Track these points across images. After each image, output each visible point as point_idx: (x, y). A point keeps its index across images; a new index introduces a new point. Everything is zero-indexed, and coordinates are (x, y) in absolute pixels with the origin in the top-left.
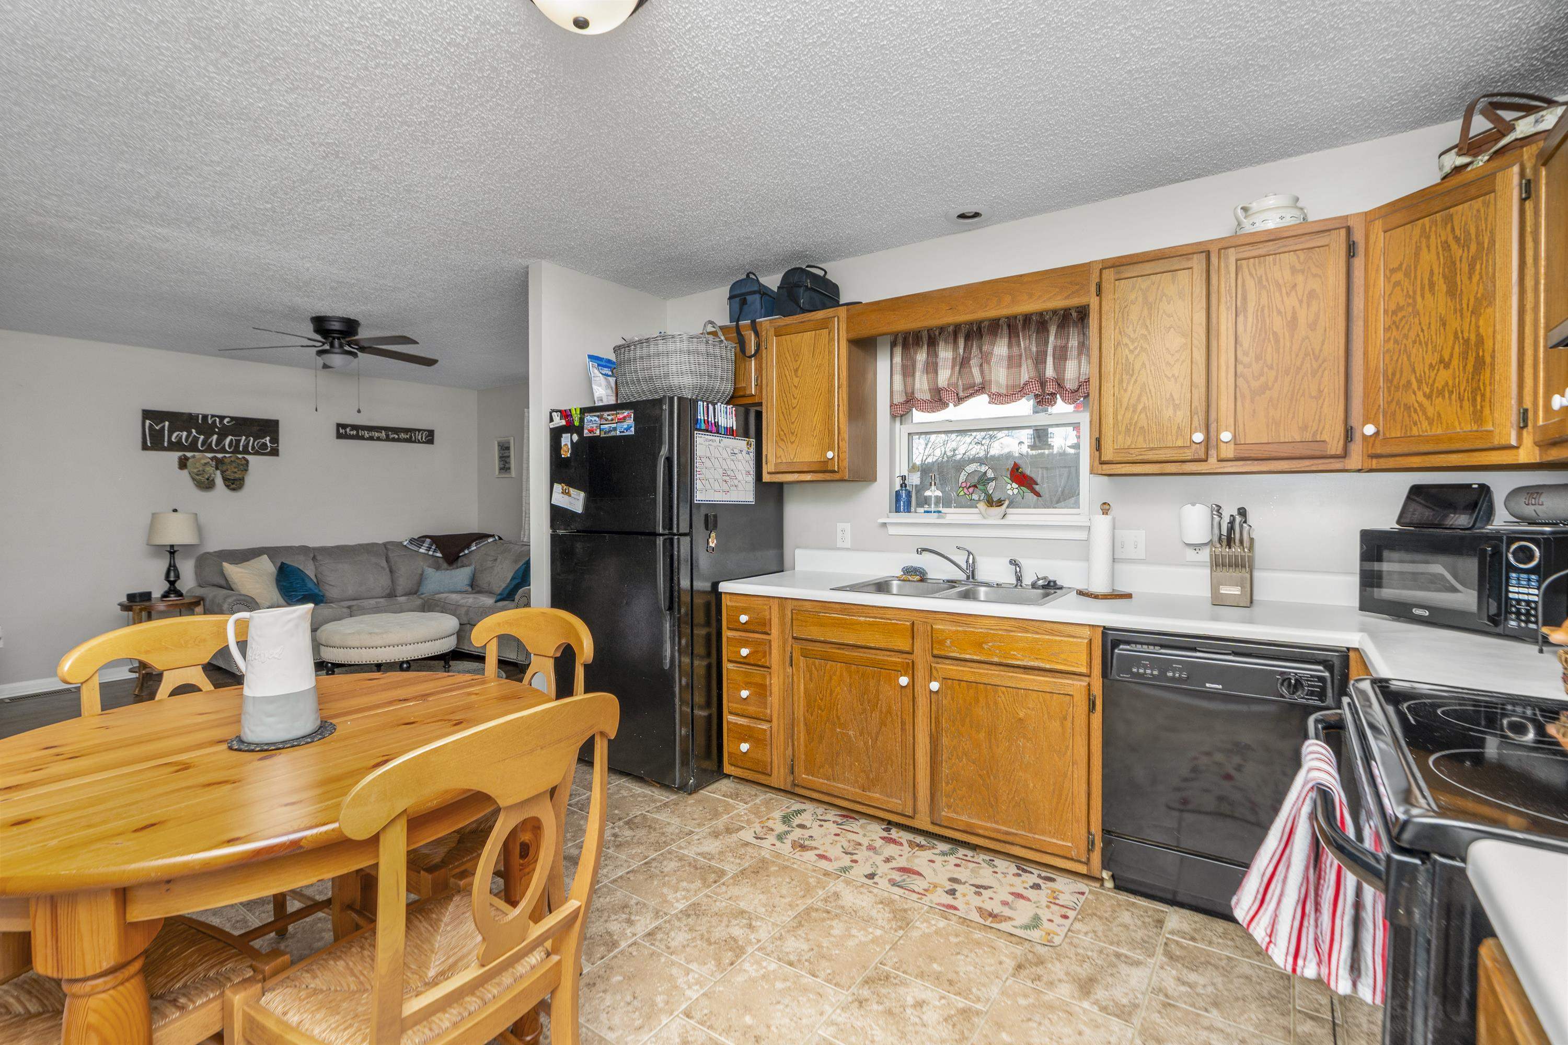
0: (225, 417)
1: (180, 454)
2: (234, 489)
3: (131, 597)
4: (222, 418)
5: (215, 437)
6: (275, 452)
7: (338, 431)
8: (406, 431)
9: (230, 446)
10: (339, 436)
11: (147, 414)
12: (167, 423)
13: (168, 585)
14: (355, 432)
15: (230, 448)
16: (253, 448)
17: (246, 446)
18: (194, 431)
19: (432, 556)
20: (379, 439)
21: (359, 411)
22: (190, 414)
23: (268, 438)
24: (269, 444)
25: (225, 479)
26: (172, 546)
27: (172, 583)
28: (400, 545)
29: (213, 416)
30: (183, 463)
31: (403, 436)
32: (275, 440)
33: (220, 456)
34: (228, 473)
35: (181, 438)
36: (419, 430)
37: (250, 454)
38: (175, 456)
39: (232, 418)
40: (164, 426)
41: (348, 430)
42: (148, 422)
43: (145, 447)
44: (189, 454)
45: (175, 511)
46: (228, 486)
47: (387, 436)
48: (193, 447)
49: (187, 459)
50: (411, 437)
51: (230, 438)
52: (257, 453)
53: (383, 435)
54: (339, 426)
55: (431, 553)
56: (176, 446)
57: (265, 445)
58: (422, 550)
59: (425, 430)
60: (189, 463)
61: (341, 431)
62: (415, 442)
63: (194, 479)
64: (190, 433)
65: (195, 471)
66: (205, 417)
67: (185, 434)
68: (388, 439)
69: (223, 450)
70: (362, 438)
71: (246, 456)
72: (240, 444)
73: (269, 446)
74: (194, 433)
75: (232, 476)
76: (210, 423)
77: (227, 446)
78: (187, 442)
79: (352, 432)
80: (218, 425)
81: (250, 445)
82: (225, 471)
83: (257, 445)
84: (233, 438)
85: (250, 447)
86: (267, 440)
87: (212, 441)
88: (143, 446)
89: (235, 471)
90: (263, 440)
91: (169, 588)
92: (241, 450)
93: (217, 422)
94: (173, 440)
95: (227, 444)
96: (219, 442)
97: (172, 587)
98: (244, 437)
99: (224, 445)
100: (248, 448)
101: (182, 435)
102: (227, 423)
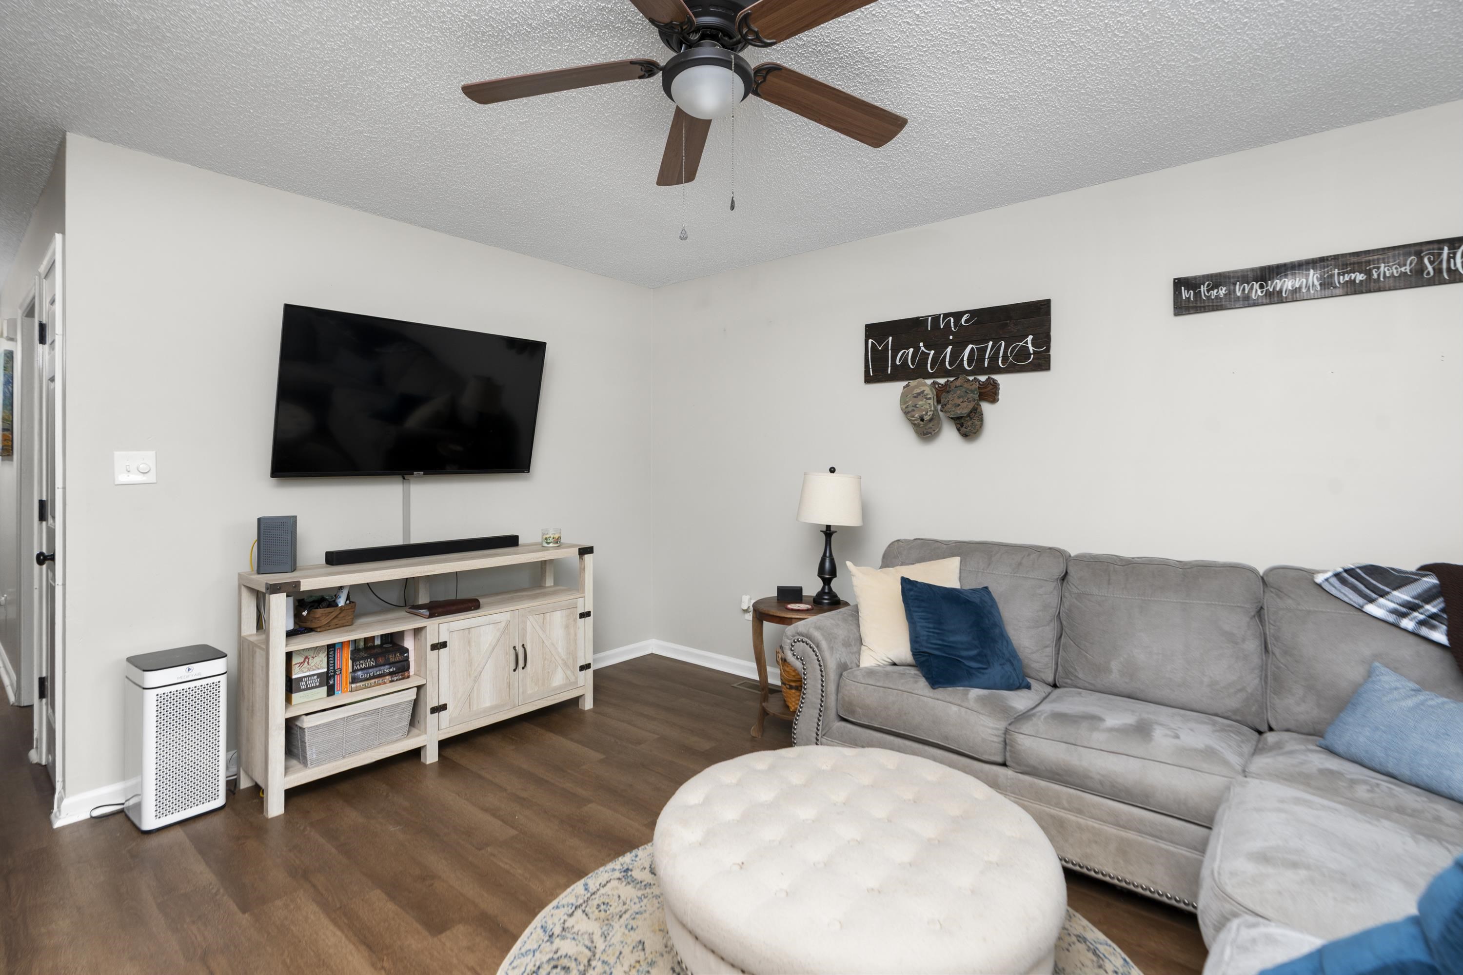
0: (962, 314)
1: (904, 384)
2: (966, 436)
4: (958, 315)
5: (949, 349)
6: (1042, 363)
7: (1178, 296)
8: (1408, 251)
9: (970, 362)
10: (1181, 308)
11: (870, 331)
12: (891, 340)
13: (820, 582)
14: (1221, 292)
15: (969, 365)
16: (1006, 359)
17: (994, 358)
18: (921, 344)
22: (918, 319)
23: (1030, 338)
24: (1031, 349)
25: (955, 420)
26: (828, 527)
27: (827, 582)
28: (1305, 576)
29: (946, 315)
30: (905, 400)
31: (1390, 270)
32: (1043, 339)
35: (907, 359)
37: (1000, 371)
38: (898, 388)
39: (974, 313)
40: (888, 342)
41: (1203, 289)
42: (870, 341)
43: (868, 380)
44: (913, 383)
45: (832, 470)
46: (957, 431)
47: (1327, 280)
48: (920, 371)
50: (1420, 268)
51: (970, 346)
52: (1012, 369)
53: (1311, 282)
54: (1179, 284)
56: (900, 373)
57: (1025, 350)
61: (1185, 294)
63: (914, 423)
64: (917, 349)
66: (936, 318)
67: (911, 350)
70: (1244, 302)
71: (995, 377)
72: (986, 354)
73: (1032, 352)
74: (923, 348)
75: (952, 413)
76: (942, 327)
77: (965, 362)
78: (913, 364)
79: (1214, 293)
80: (953, 329)
81: (1001, 355)
82: (945, 405)
83: (1012, 352)
84: (974, 346)
85: (1000, 359)
86: (1026, 343)
87: (945, 357)
88: (865, 376)
89: (955, 404)
90: (1021, 344)
91: (823, 588)
92: (986, 366)
93: (952, 324)
94: (898, 363)
95: (966, 358)
96: (956, 355)
97: (827, 587)
98: (991, 343)
99: (962, 360)
100: (998, 360)
101: (908, 352)
102: (965, 323)
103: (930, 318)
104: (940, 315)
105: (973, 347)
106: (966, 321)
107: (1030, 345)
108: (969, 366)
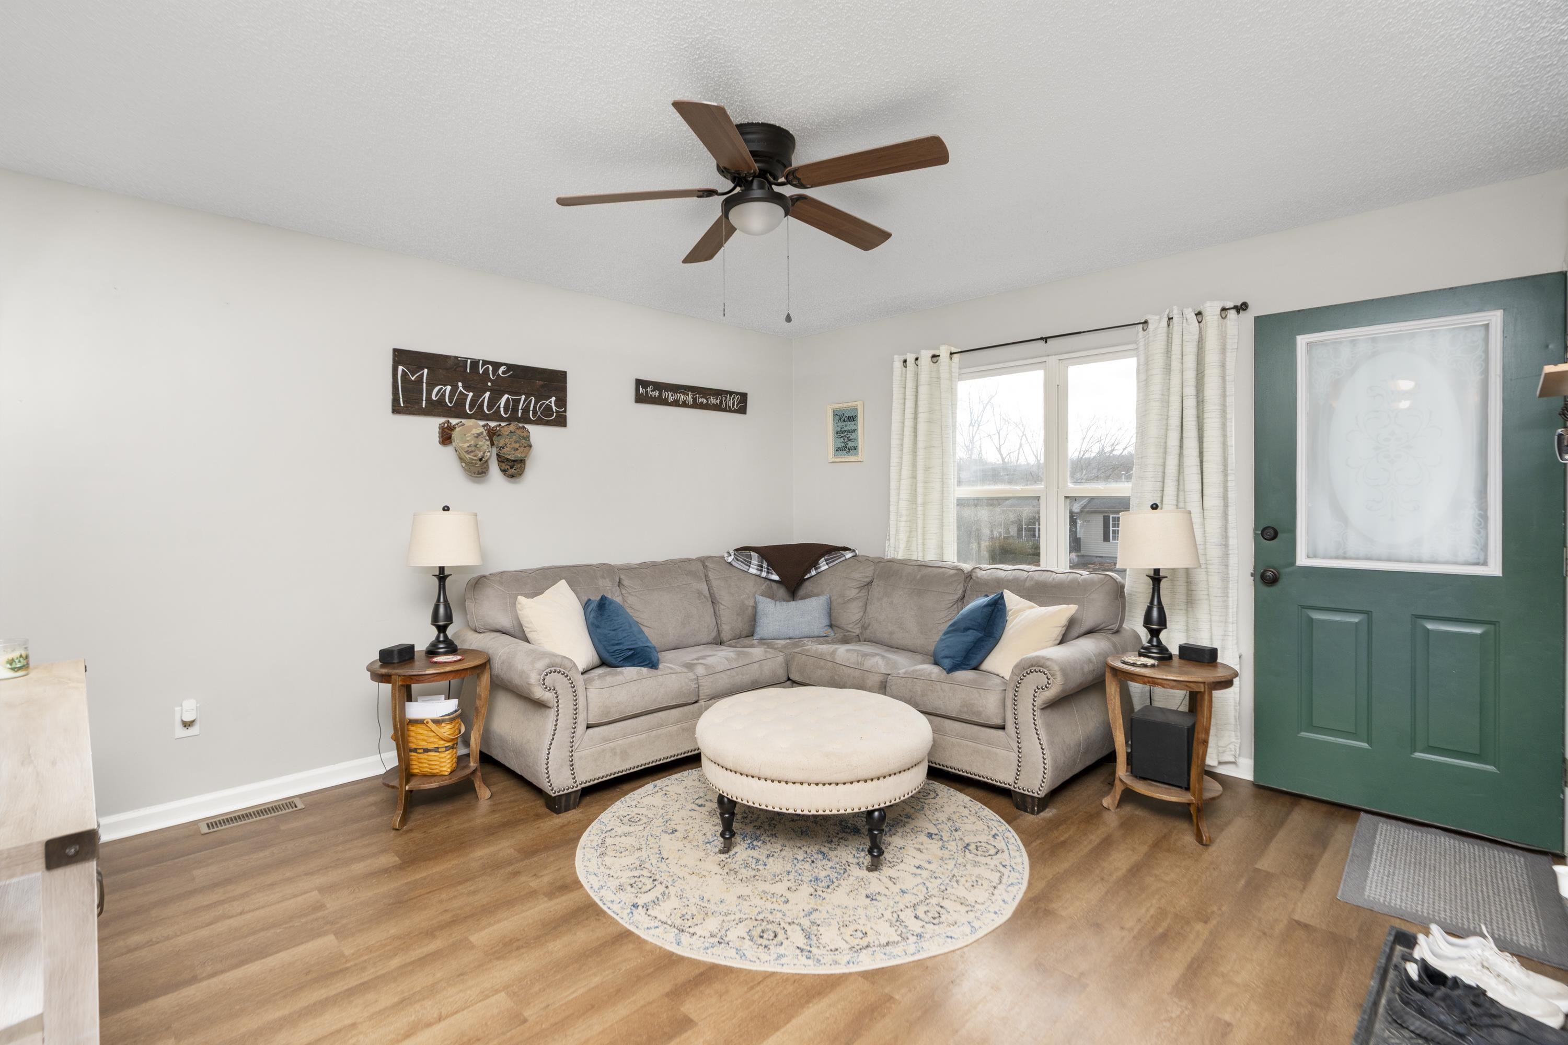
0: (500, 365)
1: (442, 420)
2: (512, 476)
3: (386, 656)
4: (497, 366)
5: (487, 394)
6: (561, 421)
7: (637, 390)
8: (717, 393)
9: (506, 409)
10: (640, 399)
11: (400, 356)
12: (426, 371)
13: (434, 632)
14: (657, 393)
15: (506, 412)
16: (535, 413)
17: (526, 410)
18: (460, 384)
19: (765, 578)
20: (685, 405)
21: (788, 319)
22: (456, 358)
23: (553, 399)
24: (554, 408)
25: (501, 459)
26: (442, 569)
27: (442, 629)
28: (720, 559)
29: (485, 362)
30: (446, 437)
31: (713, 401)
32: (562, 402)
33: (493, 424)
34: (506, 450)
35: (443, 395)
36: (731, 393)
37: (530, 422)
38: (434, 424)
39: (510, 367)
40: (423, 373)
41: (649, 389)
42: (400, 368)
43: (396, 410)
44: (454, 421)
45: (446, 509)
46: (504, 471)
47: (695, 399)
48: (458, 411)
49: (451, 428)
50: (721, 402)
51: (506, 396)
52: (539, 422)
53: (689, 399)
54: (640, 383)
55: (764, 574)
56: (436, 408)
57: (549, 408)
58: (753, 570)
59: (737, 393)
60: (455, 434)
61: (642, 391)
62: (725, 410)
63: (461, 459)
64: (455, 388)
65: (466, 445)
66: (475, 363)
67: (449, 388)
68: (696, 405)
69: (497, 416)
70: (665, 402)
71: (527, 426)
72: (519, 406)
73: (554, 411)
74: (461, 388)
75: (513, 456)
76: (481, 372)
77: (502, 410)
78: (451, 401)
79: (654, 393)
80: (491, 376)
81: (531, 408)
82: (503, 448)
83: (540, 408)
84: (510, 397)
85: (531, 412)
86: (550, 402)
87: (483, 401)
88: (393, 406)
89: (513, 448)
90: (547, 402)
91: (438, 637)
92: (520, 416)
93: (491, 372)
94: (434, 398)
95: (502, 406)
96: (493, 402)
97: (442, 635)
98: (523, 397)
99: (499, 407)
100: (529, 412)
101: (446, 389)
102: (502, 374)
103: (469, 361)
104: (479, 360)
105: (508, 398)
106: (504, 373)
107: (553, 405)
108: (506, 414)
